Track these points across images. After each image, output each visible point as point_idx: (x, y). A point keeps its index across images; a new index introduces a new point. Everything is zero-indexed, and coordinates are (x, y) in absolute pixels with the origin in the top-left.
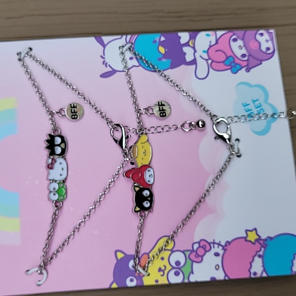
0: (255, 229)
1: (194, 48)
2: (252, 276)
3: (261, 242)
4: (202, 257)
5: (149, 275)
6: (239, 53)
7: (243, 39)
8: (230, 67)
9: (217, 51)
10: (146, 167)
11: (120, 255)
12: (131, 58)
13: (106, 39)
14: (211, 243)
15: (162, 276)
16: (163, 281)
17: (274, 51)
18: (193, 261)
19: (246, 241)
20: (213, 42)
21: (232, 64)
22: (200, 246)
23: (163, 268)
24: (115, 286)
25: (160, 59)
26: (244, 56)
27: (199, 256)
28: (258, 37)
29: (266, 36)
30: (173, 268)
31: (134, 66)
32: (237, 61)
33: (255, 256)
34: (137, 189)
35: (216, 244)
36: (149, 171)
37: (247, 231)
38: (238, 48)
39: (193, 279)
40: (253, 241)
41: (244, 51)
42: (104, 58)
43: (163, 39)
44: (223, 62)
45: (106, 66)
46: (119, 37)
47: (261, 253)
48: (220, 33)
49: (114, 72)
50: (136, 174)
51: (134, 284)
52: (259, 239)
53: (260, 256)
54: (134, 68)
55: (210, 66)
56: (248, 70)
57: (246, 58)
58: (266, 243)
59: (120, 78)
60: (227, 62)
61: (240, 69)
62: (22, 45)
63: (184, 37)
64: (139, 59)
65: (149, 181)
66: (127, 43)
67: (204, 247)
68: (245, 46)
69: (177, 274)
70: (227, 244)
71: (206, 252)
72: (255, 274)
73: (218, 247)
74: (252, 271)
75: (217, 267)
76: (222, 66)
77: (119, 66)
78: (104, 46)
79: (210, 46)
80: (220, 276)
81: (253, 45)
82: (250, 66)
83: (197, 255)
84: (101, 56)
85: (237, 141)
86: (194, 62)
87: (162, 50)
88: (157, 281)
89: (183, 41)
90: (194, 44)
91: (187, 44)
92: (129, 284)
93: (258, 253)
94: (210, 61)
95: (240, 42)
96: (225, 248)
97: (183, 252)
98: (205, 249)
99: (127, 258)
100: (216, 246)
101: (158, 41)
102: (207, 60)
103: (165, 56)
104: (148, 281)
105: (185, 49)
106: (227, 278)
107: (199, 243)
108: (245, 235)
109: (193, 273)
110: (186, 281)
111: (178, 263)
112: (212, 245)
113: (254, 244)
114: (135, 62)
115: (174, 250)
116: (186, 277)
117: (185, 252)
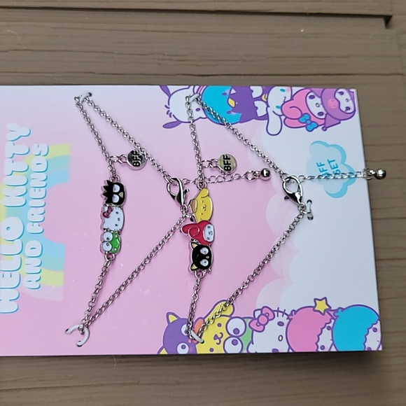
0: (325, 298)
1: (267, 103)
2: (320, 350)
3: (331, 313)
4: (264, 325)
5: (203, 342)
6: (316, 111)
7: (321, 97)
8: (305, 125)
9: (291, 107)
10: (205, 223)
11: (172, 319)
12: (198, 110)
13: (172, 88)
14: (276, 311)
15: (217, 344)
16: (219, 350)
17: (355, 110)
18: (253, 330)
19: (314, 310)
20: (288, 98)
21: (308, 122)
22: (262, 314)
23: (220, 336)
24: (164, 352)
25: (229, 112)
26: (321, 114)
27: (261, 324)
28: (338, 96)
29: (347, 95)
30: (231, 336)
31: (200, 118)
32: (313, 119)
33: (324, 328)
34: (195, 246)
35: (281, 312)
36: (209, 227)
37: (315, 300)
38: (315, 106)
39: (252, 350)
40: (322, 311)
41: (321, 109)
42: (169, 108)
43: (233, 91)
44: (298, 119)
45: (170, 116)
46: (187, 87)
47: (331, 325)
48: (295, 89)
49: (178, 122)
50: (195, 229)
51: (185, 351)
52: (329, 309)
53: (329, 328)
54: (201, 119)
55: (283, 123)
56: (325, 129)
57: (323, 117)
58: (336, 314)
59: (184, 129)
60: (302, 120)
61: (316, 128)
62: (82, 90)
63: (257, 91)
64: (206, 110)
65: (208, 238)
66: (194, 94)
67: (267, 315)
68: (322, 103)
69: (234, 343)
70: (293, 312)
71: (269, 320)
72: (323, 347)
73: (283, 316)
74: (320, 344)
75: (281, 338)
76: (296, 123)
77: (184, 117)
78: (170, 95)
79: (285, 102)
80: (283, 348)
81: (332, 104)
82: (327, 126)
83: (259, 324)
84: (166, 106)
85: (309, 203)
86: (266, 117)
87: (232, 103)
88: (212, 350)
89: (255, 95)
90: (267, 99)
91: (259, 99)
92: (181, 351)
93: (327, 325)
94: (283, 118)
95: (317, 100)
96: (290, 317)
97: (243, 319)
98: (267, 317)
99: (180, 321)
100: (280, 314)
101: (228, 93)
102: (280, 116)
103: (234, 109)
104: (202, 349)
105: (257, 103)
106: (291, 351)
107: (261, 310)
108: (313, 305)
109: (253, 344)
110: (245, 351)
111: (236, 331)
112: (276, 313)
113: (323, 314)
114: (202, 114)
115: (233, 316)
116: (245, 347)
117: (245, 320)
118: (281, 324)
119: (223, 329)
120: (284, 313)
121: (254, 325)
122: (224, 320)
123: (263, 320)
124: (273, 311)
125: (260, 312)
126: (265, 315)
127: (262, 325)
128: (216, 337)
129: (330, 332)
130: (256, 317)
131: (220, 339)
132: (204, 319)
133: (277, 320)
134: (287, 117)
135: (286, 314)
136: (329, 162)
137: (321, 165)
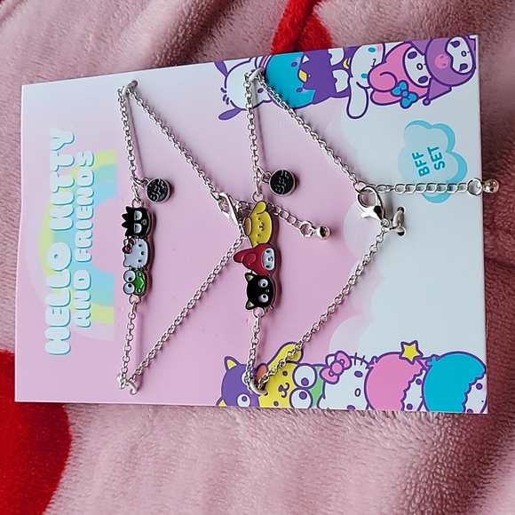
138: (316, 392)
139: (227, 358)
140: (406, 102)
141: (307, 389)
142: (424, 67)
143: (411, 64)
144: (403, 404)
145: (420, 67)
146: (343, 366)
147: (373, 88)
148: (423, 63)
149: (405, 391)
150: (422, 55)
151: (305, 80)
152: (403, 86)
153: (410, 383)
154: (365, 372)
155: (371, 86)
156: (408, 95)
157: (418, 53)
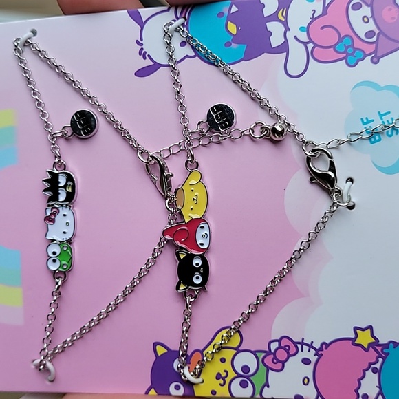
0: (370, 327)
1: (285, 23)
3: (379, 349)
4: (283, 363)
5: (203, 382)
6: (361, 29)
7: (371, 5)
8: (345, 55)
9: (322, 28)
11: (161, 351)
12: (183, 44)
13: (145, 12)
14: (299, 343)
15: (221, 385)
16: (223, 392)
18: (269, 368)
19: (354, 344)
20: (319, 12)
21: (349, 51)
22: (280, 347)
23: (223, 374)
24: (153, 393)
25: (228, 45)
26: (370, 34)
27: (279, 361)
30: (239, 376)
31: (187, 56)
32: (358, 44)
33: (368, 369)
34: (183, 256)
35: (307, 345)
36: (202, 228)
37: (356, 329)
38: (361, 21)
39: (268, 394)
40: (366, 347)
41: (371, 26)
42: (142, 45)
43: (234, 9)
44: (334, 46)
45: (145, 58)
46: (167, 8)
47: (378, 366)
49: (156, 66)
51: (180, 393)
52: (375, 344)
53: (375, 371)
54: (187, 59)
55: (310, 55)
56: (375, 61)
57: (374, 39)
58: (386, 351)
60: (340, 48)
61: (363, 59)
65: (202, 244)
66: (178, 19)
67: (287, 349)
68: (373, 16)
69: (244, 385)
70: (324, 346)
71: (289, 356)
72: (366, 397)
73: (309, 351)
74: (362, 392)
75: (306, 381)
76: (331, 54)
77: (162, 60)
78: (142, 24)
79: (313, 19)
80: (310, 394)
81: (389, 15)
82: (379, 55)
83: (276, 360)
84: (137, 41)
85: (349, 183)
86: (284, 48)
87: (232, 28)
88: (214, 392)
89: (267, 11)
90: (286, 17)
91: (274, 17)
92: (174, 392)
93: (373, 366)
94: (310, 46)
95: (366, 10)
96: (320, 353)
97: (254, 353)
98: (288, 352)
99: (171, 355)
100: (306, 348)
101: (226, 13)
102: (305, 44)
103: (236, 39)
105: (271, 26)
107: (279, 341)
108: (353, 336)
109: (268, 387)
110: (258, 396)
111: (246, 369)
112: (299, 346)
113: (366, 350)
114: (188, 50)
115: (240, 348)
116: (258, 391)
117: (257, 354)
118: (306, 361)
119: (227, 366)
120: (311, 346)
121: (268, 361)
122: (228, 354)
123: (281, 355)
124: (295, 344)
125: (277, 343)
126: (284, 348)
127: (281, 362)
128: (218, 376)
129: (376, 376)
130: (273, 351)
131: (224, 379)
132: (202, 352)
133: (301, 356)
134: (316, 45)
135: (314, 348)
136: (381, 116)
137: (368, 122)
138: (259, 380)
139: (155, 344)
140: (351, 60)
141: (248, 377)
142: (371, 20)
143: (356, 17)
144: (358, 394)
145: (365, 19)
146: (288, 353)
147: (313, 43)
148: (369, 15)
149: (359, 381)
150: (368, 5)
151: (235, 33)
152: (347, 41)
153: (364, 371)
154: (313, 359)
155: (311, 41)
156: (354, 52)
157: (363, 4)
